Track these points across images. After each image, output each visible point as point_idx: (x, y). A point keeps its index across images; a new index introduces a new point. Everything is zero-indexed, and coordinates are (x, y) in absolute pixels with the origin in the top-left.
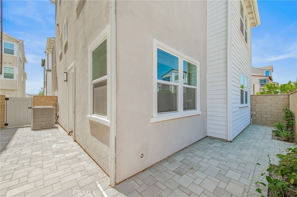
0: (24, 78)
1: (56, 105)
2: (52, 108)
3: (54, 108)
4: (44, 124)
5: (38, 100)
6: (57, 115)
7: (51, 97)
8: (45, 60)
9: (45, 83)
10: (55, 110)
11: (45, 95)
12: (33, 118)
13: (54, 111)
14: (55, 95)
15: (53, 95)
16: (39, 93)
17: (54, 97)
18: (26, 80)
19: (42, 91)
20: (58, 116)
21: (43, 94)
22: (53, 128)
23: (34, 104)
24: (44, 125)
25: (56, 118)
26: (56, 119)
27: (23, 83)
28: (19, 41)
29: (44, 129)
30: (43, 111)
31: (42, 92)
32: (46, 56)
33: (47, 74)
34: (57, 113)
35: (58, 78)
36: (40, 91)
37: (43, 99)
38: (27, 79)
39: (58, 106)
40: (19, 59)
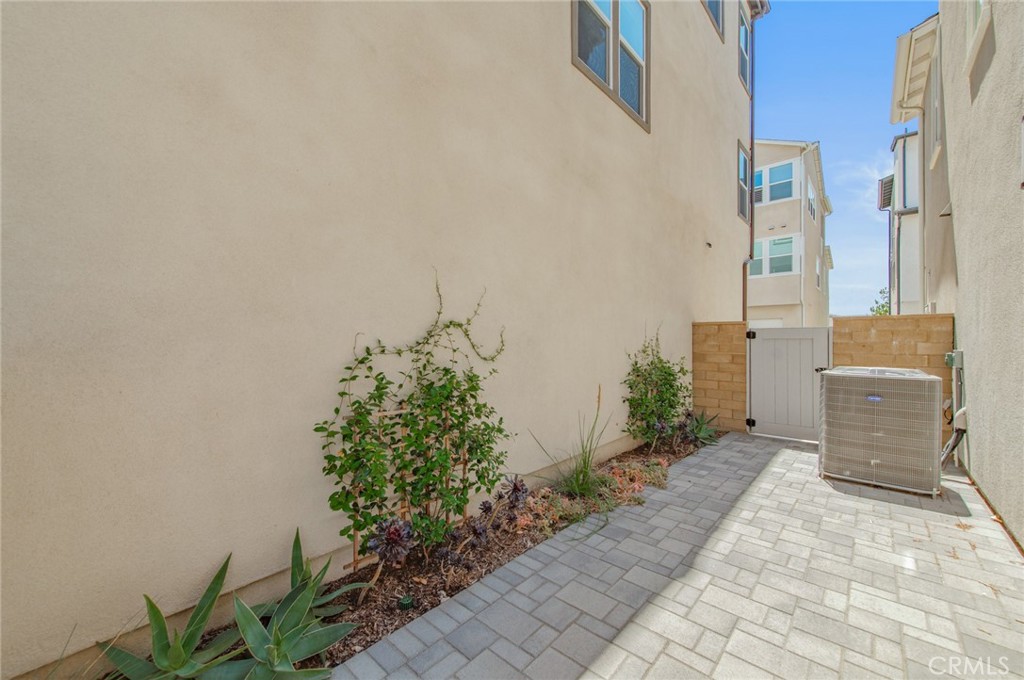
0: (823, 264)
1: (949, 364)
2: (919, 383)
3: (932, 383)
4: (878, 461)
5: (851, 335)
6: (957, 424)
7: (916, 320)
8: (892, 181)
9: (894, 269)
10: (939, 394)
11: (894, 312)
12: (829, 424)
13: (932, 399)
14: (938, 312)
15: (928, 311)
16: (872, 310)
17: (933, 318)
18: (830, 271)
19: (882, 302)
20: (961, 432)
21: (886, 311)
22: (930, 496)
23: (839, 355)
24: (877, 465)
25: (946, 435)
26: (951, 442)
27: (821, 282)
28: (803, 145)
29: (876, 486)
30: (873, 395)
31: (883, 306)
32: (896, 158)
33: (899, 229)
34: (951, 407)
35: (955, 214)
36: (877, 303)
37: (873, 331)
38: (832, 268)
39: (960, 370)
40: (805, 207)
